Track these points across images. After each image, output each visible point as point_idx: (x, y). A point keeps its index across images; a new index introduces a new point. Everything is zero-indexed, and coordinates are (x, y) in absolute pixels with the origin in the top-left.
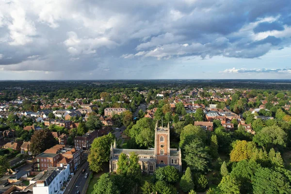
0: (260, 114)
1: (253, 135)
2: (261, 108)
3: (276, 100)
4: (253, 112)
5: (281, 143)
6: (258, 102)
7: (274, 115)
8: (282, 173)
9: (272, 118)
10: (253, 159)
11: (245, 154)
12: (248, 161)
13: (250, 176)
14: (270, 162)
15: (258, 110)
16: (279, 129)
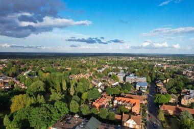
0: (29, 75)
1: (26, 89)
2: (30, 71)
3: (37, 65)
4: (25, 74)
5: (43, 90)
6: (27, 67)
7: (37, 74)
8: (45, 107)
9: (36, 76)
10: (28, 105)
11: (22, 104)
12: (24, 108)
13: (27, 116)
14: (38, 103)
15: (28, 72)
16: (41, 82)
